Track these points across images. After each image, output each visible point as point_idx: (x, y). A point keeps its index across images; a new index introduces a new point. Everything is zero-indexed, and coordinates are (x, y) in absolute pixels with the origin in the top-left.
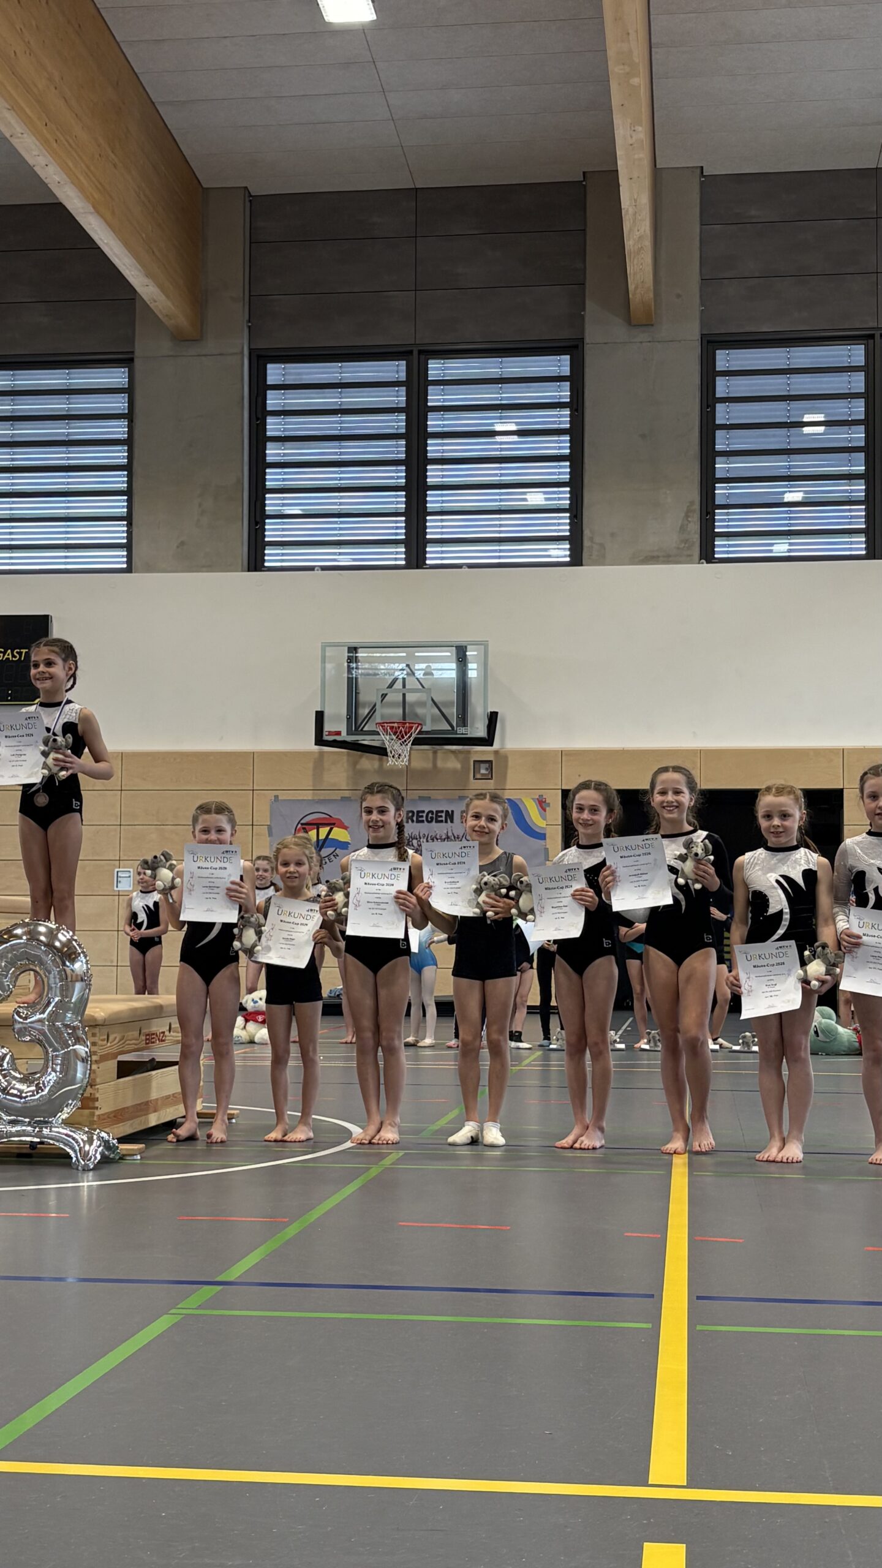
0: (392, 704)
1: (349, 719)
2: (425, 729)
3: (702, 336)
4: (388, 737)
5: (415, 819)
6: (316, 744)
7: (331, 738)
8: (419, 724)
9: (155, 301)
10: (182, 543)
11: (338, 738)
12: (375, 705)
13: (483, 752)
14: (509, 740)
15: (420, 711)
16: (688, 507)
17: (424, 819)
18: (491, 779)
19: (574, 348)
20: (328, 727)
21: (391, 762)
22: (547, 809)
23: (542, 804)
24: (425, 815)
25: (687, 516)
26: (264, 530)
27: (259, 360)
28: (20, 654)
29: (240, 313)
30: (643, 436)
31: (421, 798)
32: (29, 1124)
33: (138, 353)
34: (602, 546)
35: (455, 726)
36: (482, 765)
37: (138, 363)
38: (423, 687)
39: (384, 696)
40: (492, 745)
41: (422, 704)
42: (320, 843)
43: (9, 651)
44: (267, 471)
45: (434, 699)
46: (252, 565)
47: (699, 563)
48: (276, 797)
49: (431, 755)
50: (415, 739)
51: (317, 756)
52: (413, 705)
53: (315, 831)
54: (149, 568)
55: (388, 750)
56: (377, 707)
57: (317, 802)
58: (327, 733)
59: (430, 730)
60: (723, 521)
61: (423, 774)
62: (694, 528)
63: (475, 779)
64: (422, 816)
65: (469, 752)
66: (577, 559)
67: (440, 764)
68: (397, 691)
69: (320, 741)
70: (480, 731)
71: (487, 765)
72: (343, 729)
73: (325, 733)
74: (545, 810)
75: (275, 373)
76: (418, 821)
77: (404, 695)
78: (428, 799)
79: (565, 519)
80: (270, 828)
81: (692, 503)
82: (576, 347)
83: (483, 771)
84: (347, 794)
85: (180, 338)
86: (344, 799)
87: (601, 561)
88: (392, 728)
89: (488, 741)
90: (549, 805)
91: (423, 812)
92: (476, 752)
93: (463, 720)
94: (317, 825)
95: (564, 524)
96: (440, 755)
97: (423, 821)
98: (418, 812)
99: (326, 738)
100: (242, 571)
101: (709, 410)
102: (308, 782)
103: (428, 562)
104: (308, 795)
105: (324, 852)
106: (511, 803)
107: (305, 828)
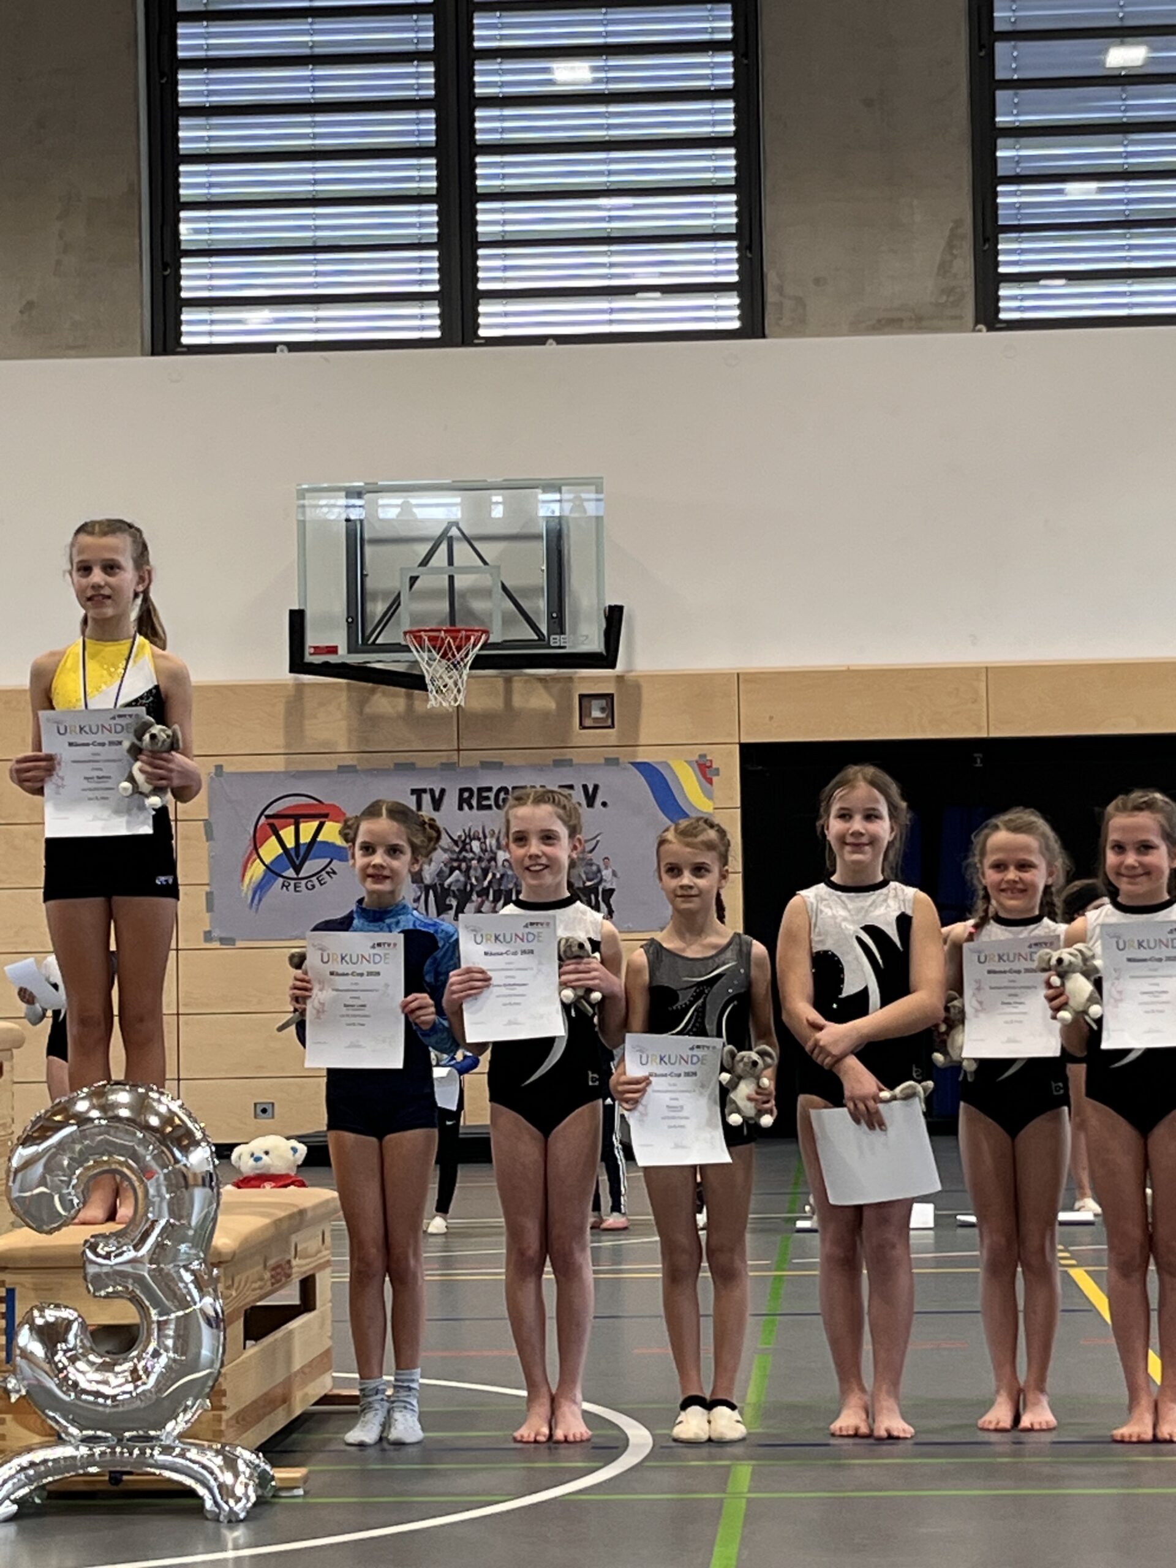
0: (431, 594)
1: (351, 626)
2: (494, 638)
4: (426, 655)
5: (474, 802)
6: (292, 671)
7: (318, 659)
8: (484, 632)
10: (30, 305)
11: (332, 659)
12: (399, 595)
13: (595, 679)
15: (478, 605)
16: (952, 230)
17: (492, 802)
18: (612, 726)
20: (312, 639)
21: (434, 701)
22: (715, 779)
23: (705, 770)
24: (492, 795)
25: (950, 246)
26: (179, 277)
30: (868, 103)
31: (485, 765)
32: (118, 1443)
34: (800, 301)
35: (545, 632)
36: (595, 702)
38: (485, 563)
39: (413, 580)
40: (613, 665)
41: (485, 593)
42: (302, 851)
44: (182, 168)
45: (507, 584)
46: (160, 348)
47: (974, 330)
48: (219, 768)
49: (500, 684)
50: (478, 657)
51: (292, 692)
52: (463, 595)
53: (292, 828)
55: (428, 680)
56: (403, 599)
57: (293, 776)
58: (312, 650)
59: (499, 640)
60: (1013, 254)
61: (486, 721)
62: (964, 266)
63: (582, 727)
64: (488, 798)
65: (570, 679)
66: (753, 325)
67: (517, 701)
68: (439, 570)
69: (298, 664)
70: (595, 644)
71: (603, 703)
72: (340, 640)
73: (308, 651)
74: (710, 782)
76: (481, 807)
77: (451, 578)
78: (498, 766)
79: (730, 251)
80: (208, 824)
81: (958, 223)
83: (596, 714)
84: (349, 760)
86: (343, 769)
87: (798, 328)
88: (430, 639)
89: (607, 659)
90: (717, 772)
91: (489, 789)
92: (583, 678)
93: (558, 623)
94: (296, 818)
95: (728, 261)
96: (517, 685)
97: (489, 807)
98: (480, 790)
99: (309, 658)
100: (143, 354)
101: (982, 54)
102: (276, 740)
103: (482, 333)
104: (278, 764)
105: (311, 866)
106: (648, 770)
107: (272, 824)
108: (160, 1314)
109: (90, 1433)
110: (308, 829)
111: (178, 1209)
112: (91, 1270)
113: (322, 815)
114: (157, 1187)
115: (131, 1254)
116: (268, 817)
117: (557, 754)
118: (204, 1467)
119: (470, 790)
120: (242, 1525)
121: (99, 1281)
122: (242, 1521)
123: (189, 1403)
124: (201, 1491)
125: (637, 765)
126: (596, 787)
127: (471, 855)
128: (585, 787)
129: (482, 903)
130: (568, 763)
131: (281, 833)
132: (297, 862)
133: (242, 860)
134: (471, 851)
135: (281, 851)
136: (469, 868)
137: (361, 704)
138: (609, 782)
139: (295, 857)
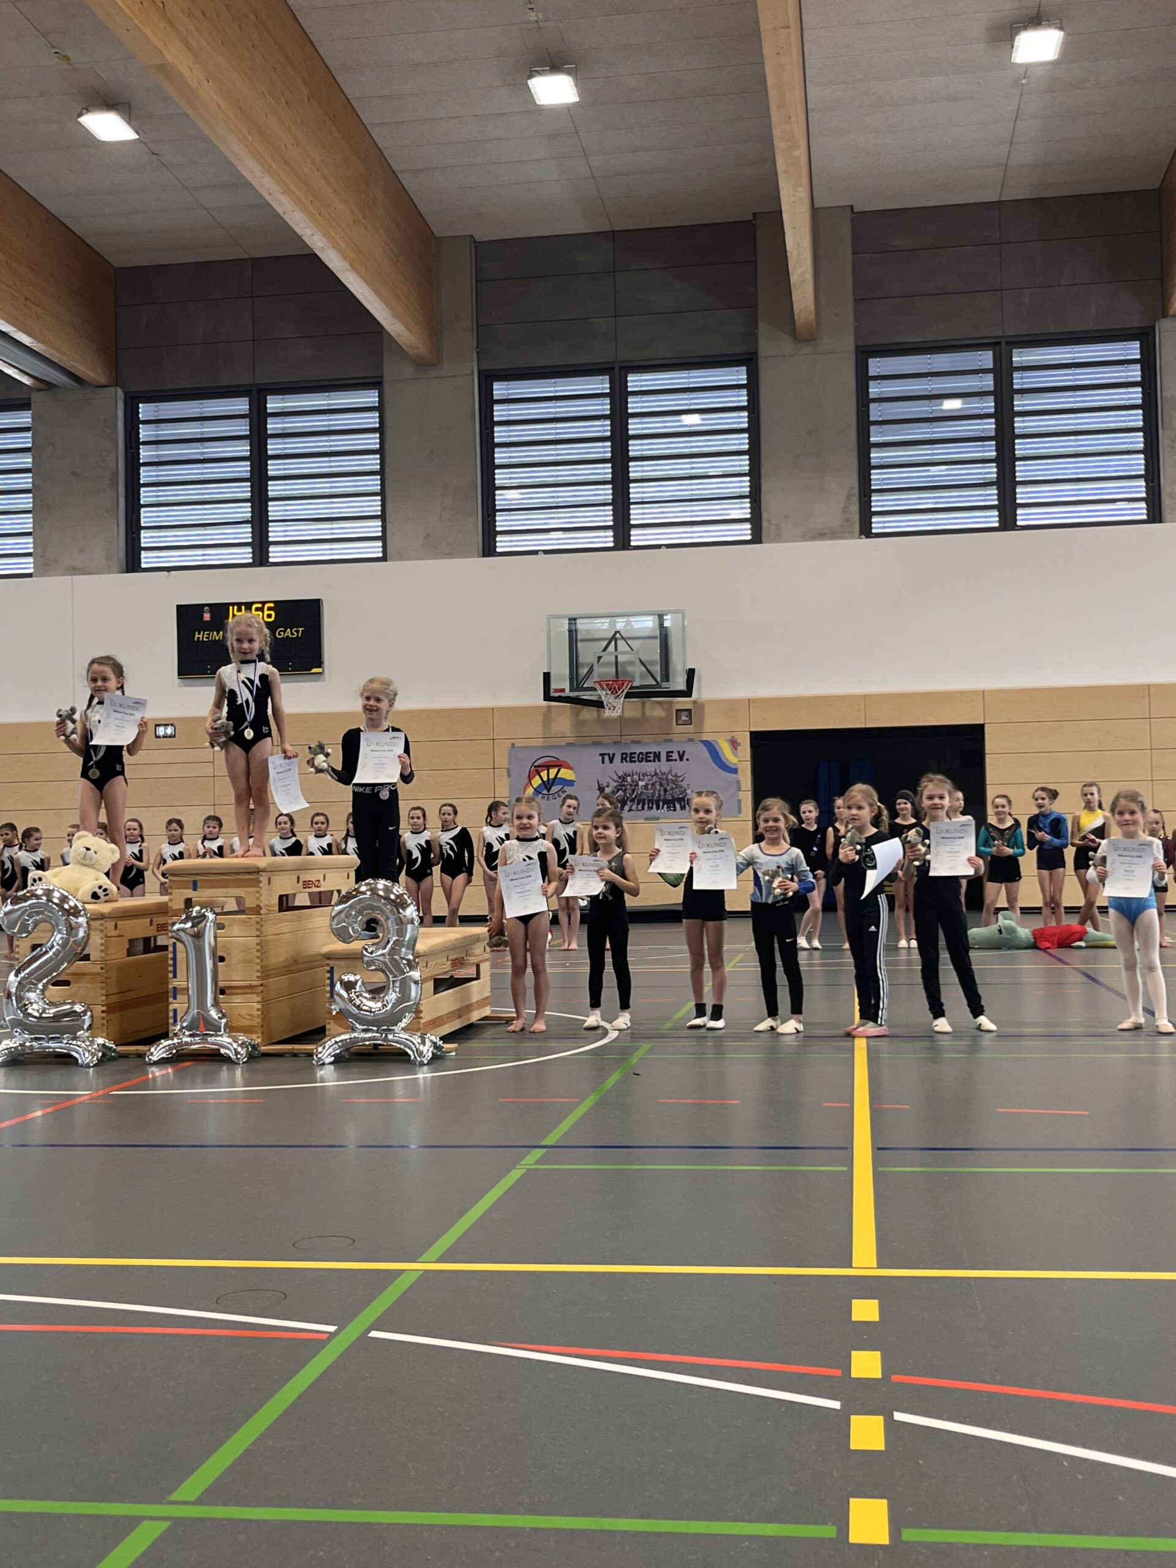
0: (608, 664)
1: (571, 679)
2: (635, 684)
3: (857, 347)
4: (604, 693)
5: (628, 759)
6: (545, 700)
7: (556, 695)
8: (630, 681)
9: (400, 336)
10: (428, 535)
11: (562, 694)
12: (592, 666)
13: (683, 702)
14: (703, 692)
15: (630, 669)
16: (849, 492)
17: (636, 759)
18: (691, 724)
19: (749, 360)
20: (553, 686)
21: (607, 713)
22: (738, 748)
23: (734, 744)
24: (636, 756)
25: (848, 499)
26: (495, 521)
27: (487, 379)
28: (297, 632)
29: (469, 339)
30: (809, 433)
31: (633, 742)
32: (377, 1032)
33: (386, 378)
34: (778, 526)
35: (659, 680)
36: (683, 713)
37: (387, 386)
38: (632, 649)
39: (599, 658)
40: (690, 696)
41: (632, 663)
42: (551, 781)
43: (289, 630)
44: (496, 471)
45: (642, 659)
46: (486, 552)
47: (859, 538)
48: (513, 745)
49: (640, 704)
50: (627, 693)
51: (545, 710)
52: (623, 664)
53: (546, 772)
54: (402, 557)
55: (605, 704)
56: (595, 667)
57: (546, 748)
58: (554, 691)
59: (638, 685)
60: (878, 503)
61: (634, 721)
62: (855, 508)
63: (677, 724)
64: (634, 757)
65: (672, 702)
66: (757, 538)
67: (648, 713)
68: (611, 653)
69: (547, 697)
70: (681, 686)
71: (687, 713)
72: (566, 685)
73: (552, 691)
74: (736, 749)
75: (500, 389)
76: (631, 761)
77: (616, 657)
78: (638, 742)
79: (746, 503)
80: (508, 770)
81: (852, 488)
82: (752, 359)
83: (684, 718)
84: (572, 740)
85: (422, 364)
86: (569, 744)
87: (778, 538)
88: (607, 685)
89: (688, 693)
91: (635, 753)
92: (679, 702)
93: (666, 677)
94: (548, 767)
95: (745, 508)
96: (647, 706)
97: (634, 761)
98: (631, 754)
99: (552, 694)
100: (479, 557)
101: (864, 409)
102: (538, 731)
103: (633, 544)
104: (539, 742)
105: (554, 789)
106: (708, 744)
107: (537, 770)
108: (393, 977)
109: (365, 1027)
110: (553, 772)
111: (401, 933)
112: (366, 959)
113: (559, 766)
114: (391, 924)
115: (381, 952)
116: (535, 767)
117: (666, 737)
118: (412, 1042)
119: (626, 754)
120: (425, 1068)
121: (371, 963)
122: (425, 1065)
123: (407, 1014)
124: (409, 1052)
125: (703, 742)
126: (684, 752)
127: (627, 783)
128: (679, 752)
129: (632, 806)
130: (670, 741)
131: (541, 774)
132: (548, 787)
133: (524, 786)
134: (627, 781)
135: (541, 782)
136: (626, 789)
137: (578, 714)
138: (690, 750)
139: (548, 785)
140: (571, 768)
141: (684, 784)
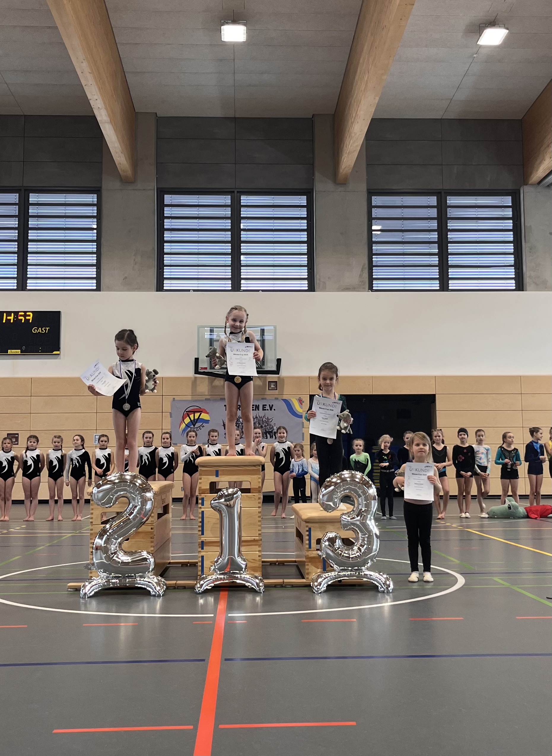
3: (368, 190)
6: (195, 374)
7: (202, 371)
10: (126, 278)
11: (206, 371)
13: (273, 377)
14: (284, 372)
18: (277, 390)
19: (309, 193)
20: (201, 365)
22: (303, 404)
23: (301, 401)
25: (362, 270)
26: (164, 272)
27: (161, 193)
28: (46, 330)
29: (153, 170)
30: (342, 234)
34: (324, 283)
36: (272, 383)
37: (104, 193)
40: (278, 374)
43: (40, 328)
44: (165, 244)
46: (158, 289)
47: (367, 292)
48: (174, 399)
51: (193, 379)
53: (193, 415)
54: (110, 289)
57: (194, 401)
58: (200, 368)
60: (377, 273)
62: (366, 275)
63: (269, 390)
65: (266, 377)
66: (311, 288)
69: (197, 372)
70: (274, 368)
71: (274, 383)
74: (302, 404)
75: (168, 199)
79: (305, 270)
80: (171, 413)
81: (364, 264)
83: (272, 386)
84: (208, 397)
86: (206, 399)
87: (324, 289)
89: (277, 372)
90: (303, 402)
92: (270, 377)
94: (194, 412)
95: (305, 272)
99: (200, 371)
100: (154, 291)
101: (369, 223)
102: (189, 391)
103: (242, 288)
104: (189, 398)
105: (197, 425)
106: (285, 401)
110: (197, 415)
113: (201, 411)
116: (186, 412)
117: (262, 397)
125: (283, 400)
126: (272, 405)
128: (269, 405)
130: (265, 399)
131: (190, 416)
132: (194, 424)
135: (190, 421)
137: (211, 383)
138: (276, 404)
139: (194, 422)
140: (208, 413)
141: (272, 423)
